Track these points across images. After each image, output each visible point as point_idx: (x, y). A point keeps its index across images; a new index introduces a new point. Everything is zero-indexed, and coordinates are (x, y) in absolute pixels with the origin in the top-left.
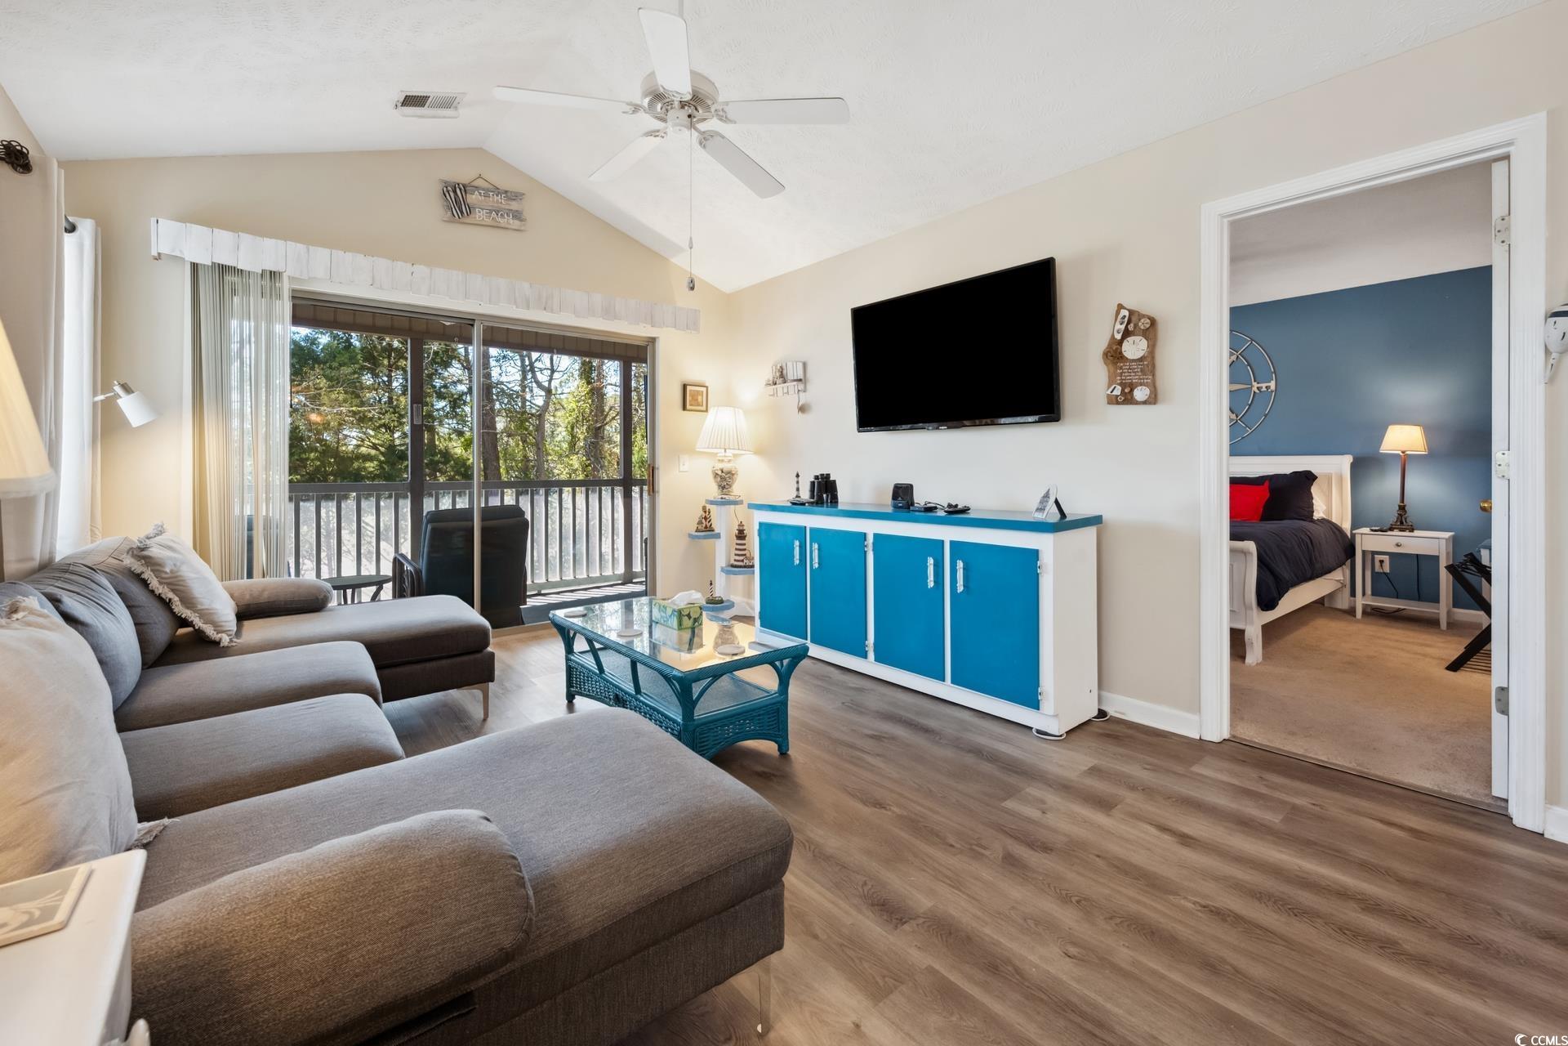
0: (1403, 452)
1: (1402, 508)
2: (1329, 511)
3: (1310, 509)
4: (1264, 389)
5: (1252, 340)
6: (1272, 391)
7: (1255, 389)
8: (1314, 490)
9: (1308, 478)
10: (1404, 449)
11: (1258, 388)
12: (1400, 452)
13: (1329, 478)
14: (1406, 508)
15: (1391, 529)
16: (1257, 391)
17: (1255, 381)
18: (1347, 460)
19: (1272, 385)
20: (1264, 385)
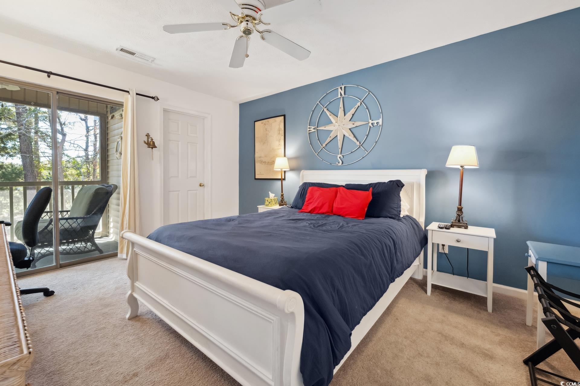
0: (462, 167)
1: (460, 210)
2: (411, 210)
3: (399, 209)
4: (375, 124)
5: (369, 91)
6: (380, 126)
7: (370, 124)
8: (402, 194)
9: (398, 185)
10: (462, 164)
11: (372, 123)
12: (459, 167)
13: (412, 185)
14: (463, 210)
15: (452, 226)
16: (371, 126)
17: (370, 119)
18: (423, 173)
19: (380, 121)
20: (375, 122)
